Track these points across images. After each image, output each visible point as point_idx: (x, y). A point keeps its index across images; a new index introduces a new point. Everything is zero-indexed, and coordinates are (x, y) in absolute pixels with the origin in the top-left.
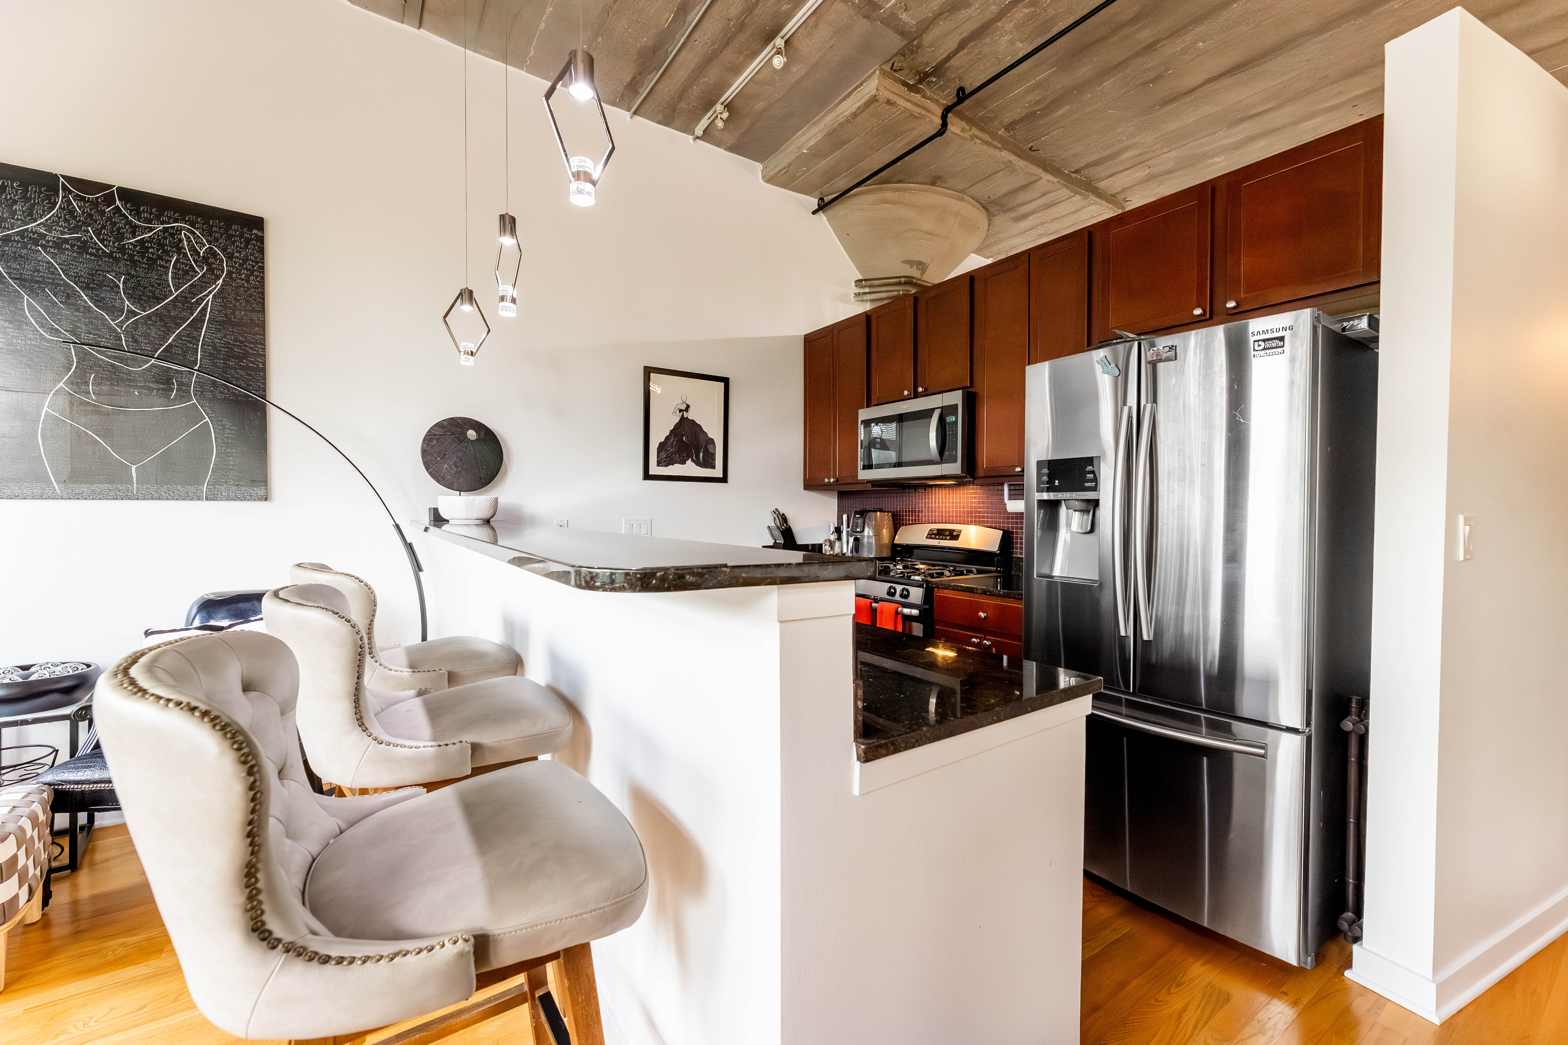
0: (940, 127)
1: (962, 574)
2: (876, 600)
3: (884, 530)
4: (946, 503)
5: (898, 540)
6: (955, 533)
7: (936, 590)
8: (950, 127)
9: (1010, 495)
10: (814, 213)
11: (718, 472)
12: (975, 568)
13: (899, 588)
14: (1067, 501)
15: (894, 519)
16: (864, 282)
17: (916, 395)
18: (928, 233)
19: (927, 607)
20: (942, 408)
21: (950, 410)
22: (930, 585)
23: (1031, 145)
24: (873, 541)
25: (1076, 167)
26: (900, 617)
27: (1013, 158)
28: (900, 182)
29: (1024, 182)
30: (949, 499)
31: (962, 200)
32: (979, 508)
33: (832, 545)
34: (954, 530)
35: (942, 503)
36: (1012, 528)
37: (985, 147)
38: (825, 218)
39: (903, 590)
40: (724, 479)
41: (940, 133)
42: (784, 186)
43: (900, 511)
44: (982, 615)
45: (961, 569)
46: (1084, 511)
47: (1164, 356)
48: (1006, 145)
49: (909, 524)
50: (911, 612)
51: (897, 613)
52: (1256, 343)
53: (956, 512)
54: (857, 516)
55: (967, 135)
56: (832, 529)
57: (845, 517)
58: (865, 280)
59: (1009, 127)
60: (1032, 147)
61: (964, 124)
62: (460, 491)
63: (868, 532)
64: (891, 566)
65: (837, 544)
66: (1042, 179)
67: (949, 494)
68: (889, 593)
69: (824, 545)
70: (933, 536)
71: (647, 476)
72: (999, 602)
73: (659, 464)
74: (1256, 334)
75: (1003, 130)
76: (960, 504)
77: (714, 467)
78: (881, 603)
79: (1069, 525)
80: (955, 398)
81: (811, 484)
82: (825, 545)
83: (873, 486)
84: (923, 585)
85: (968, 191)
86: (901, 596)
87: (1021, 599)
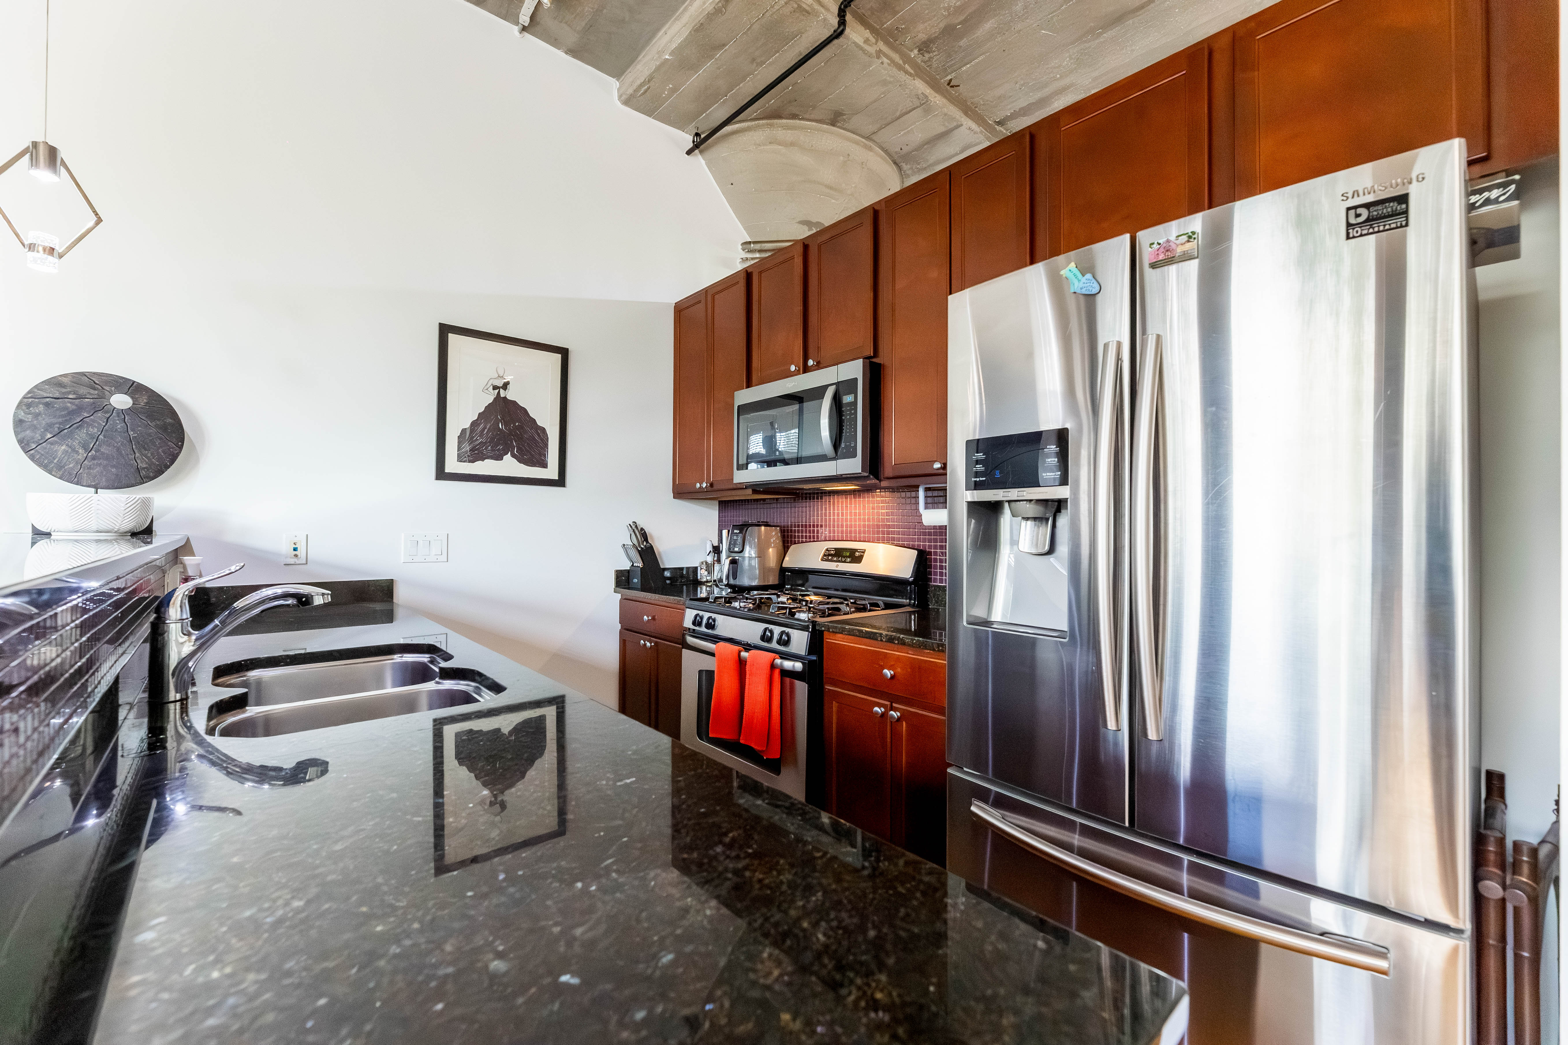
0: (837, 26)
1: (863, 609)
2: (748, 647)
3: (771, 550)
4: (847, 515)
5: (788, 562)
6: (857, 554)
7: (826, 633)
8: (848, 31)
9: (926, 503)
10: (689, 152)
11: (552, 472)
12: (883, 601)
13: (777, 630)
14: (1013, 504)
15: (783, 537)
16: (752, 245)
17: (806, 369)
18: (831, 188)
19: (814, 658)
20: (838, 384)
21: (845, 387)
22: (817, 628)
23: (949, 77)
24: (755, 563)
25: (999, 116)
26: (777, 674)
27: (928, 91)
28: (794, 117)
29: (942, 129)
30: (851, 509)
31: (870, 149)
32: (888, 520)
33: (709, 568)
34: (856, 550)
35: (842, 515)
36: (930, 547)
37: (895, 70)
38: (703, 162)
39: (782, 633)
40: (560, 482)
41: (838, 34)
42: (649, 113)
43: (791, 525)
44: (888, 673)
45: (863, 602)
46: (1039, 520)
47: (1179, 250)
48: (920, 72)
49: (802, 542)
50: (794, 666)
51: (773, 666)
52: (1352, 212)
53: (860, 526)
54: (735, 531)
55: (872, 50)
56: (709, 548)
57: (725, 532)
58: (754, 243)
59: (924, 47)
60: (951, 80)
61: (867, 34)
62: (96, 488)
63: (750, 552)
64: (774, 597)
65: (717, 567)
66: (962, 125)
67: (851, 504)
68: (763, 638)
69: (699, 568)
70: (830, 558)
71: (441, 474)
72: (910, 655)
73: (460, 459)
74: (1350, 195)
75: (916, 51)
76: (864, 515)
77: (544, 465)
78: (753, 652)
79: (1014, 542)
80: (854, 370)
81: (681, 492)
82: (701, 569)
83: (755, 492)
84: (808, 627)
85: (874, 137)
86: (779, 642)
87: (943, 651)
